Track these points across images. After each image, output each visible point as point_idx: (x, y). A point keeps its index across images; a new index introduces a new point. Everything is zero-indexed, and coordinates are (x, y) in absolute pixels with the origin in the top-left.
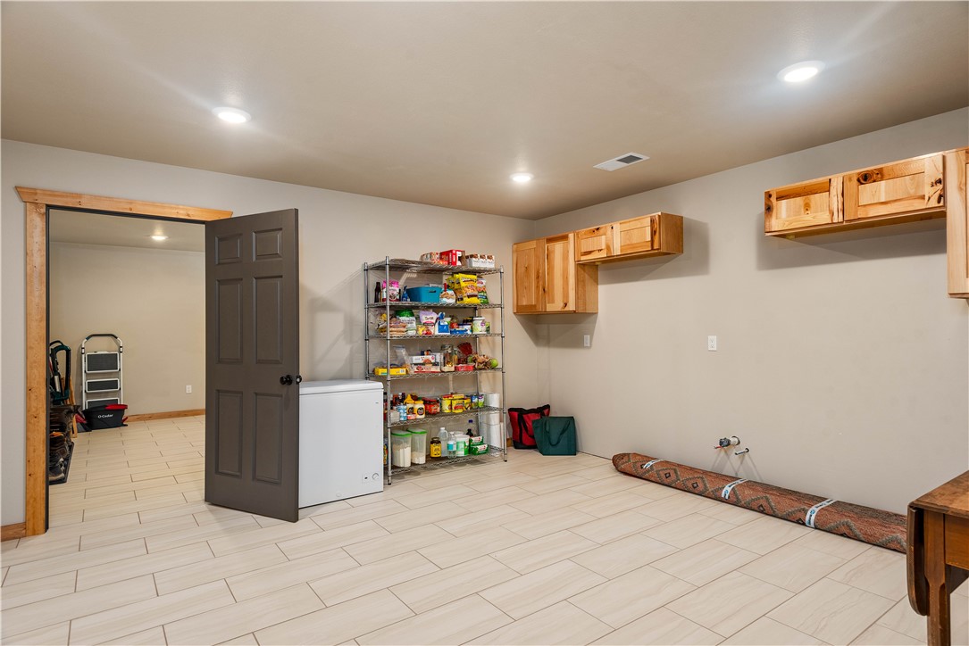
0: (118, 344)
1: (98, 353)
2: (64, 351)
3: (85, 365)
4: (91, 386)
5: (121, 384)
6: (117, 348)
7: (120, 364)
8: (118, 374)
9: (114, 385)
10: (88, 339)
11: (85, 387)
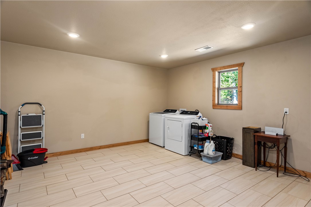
0: (42, 109)
1: (30, 115)
2: (2, 116)
3: (20, 123)
4: (24, 136)
5: (43, 135)
6: (41, 111)
7: (43, 122)
8: (41, 128)
9: (39, 135)
10: (23, 105)
11: (20, 137)
